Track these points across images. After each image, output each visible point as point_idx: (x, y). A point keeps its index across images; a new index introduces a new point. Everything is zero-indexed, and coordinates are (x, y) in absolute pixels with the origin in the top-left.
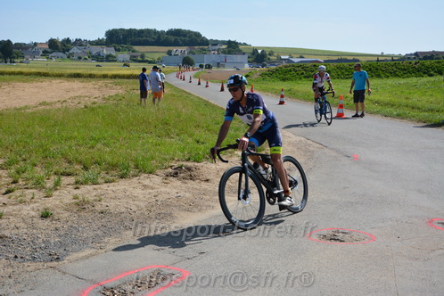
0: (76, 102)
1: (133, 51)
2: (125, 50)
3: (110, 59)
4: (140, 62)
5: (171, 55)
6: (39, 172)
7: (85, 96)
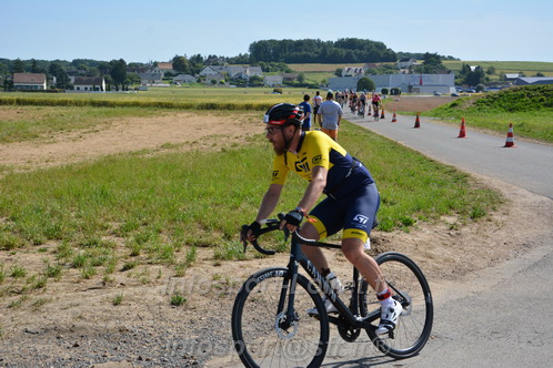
0: (211, 144)
1: (287, 72)
2: (276, 70)
3: (255, 82)
4: (296, 86)
5: (340, 76)
6: (165, 241)
7: (223, 136)
